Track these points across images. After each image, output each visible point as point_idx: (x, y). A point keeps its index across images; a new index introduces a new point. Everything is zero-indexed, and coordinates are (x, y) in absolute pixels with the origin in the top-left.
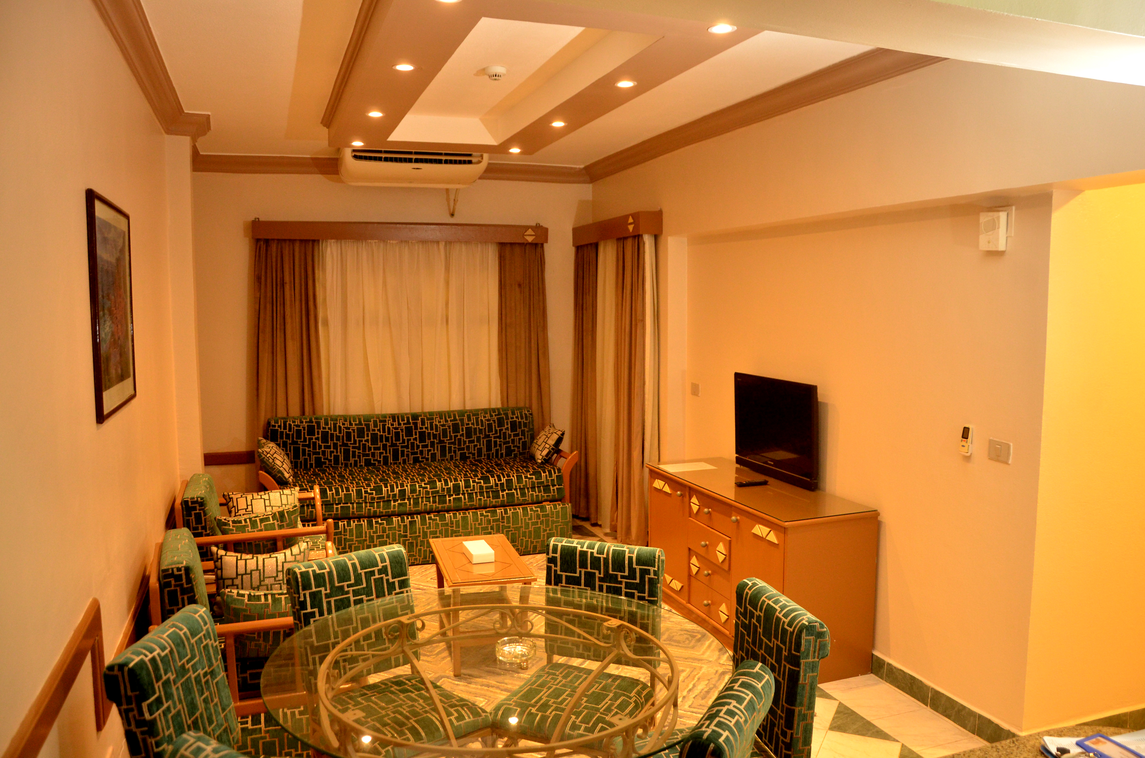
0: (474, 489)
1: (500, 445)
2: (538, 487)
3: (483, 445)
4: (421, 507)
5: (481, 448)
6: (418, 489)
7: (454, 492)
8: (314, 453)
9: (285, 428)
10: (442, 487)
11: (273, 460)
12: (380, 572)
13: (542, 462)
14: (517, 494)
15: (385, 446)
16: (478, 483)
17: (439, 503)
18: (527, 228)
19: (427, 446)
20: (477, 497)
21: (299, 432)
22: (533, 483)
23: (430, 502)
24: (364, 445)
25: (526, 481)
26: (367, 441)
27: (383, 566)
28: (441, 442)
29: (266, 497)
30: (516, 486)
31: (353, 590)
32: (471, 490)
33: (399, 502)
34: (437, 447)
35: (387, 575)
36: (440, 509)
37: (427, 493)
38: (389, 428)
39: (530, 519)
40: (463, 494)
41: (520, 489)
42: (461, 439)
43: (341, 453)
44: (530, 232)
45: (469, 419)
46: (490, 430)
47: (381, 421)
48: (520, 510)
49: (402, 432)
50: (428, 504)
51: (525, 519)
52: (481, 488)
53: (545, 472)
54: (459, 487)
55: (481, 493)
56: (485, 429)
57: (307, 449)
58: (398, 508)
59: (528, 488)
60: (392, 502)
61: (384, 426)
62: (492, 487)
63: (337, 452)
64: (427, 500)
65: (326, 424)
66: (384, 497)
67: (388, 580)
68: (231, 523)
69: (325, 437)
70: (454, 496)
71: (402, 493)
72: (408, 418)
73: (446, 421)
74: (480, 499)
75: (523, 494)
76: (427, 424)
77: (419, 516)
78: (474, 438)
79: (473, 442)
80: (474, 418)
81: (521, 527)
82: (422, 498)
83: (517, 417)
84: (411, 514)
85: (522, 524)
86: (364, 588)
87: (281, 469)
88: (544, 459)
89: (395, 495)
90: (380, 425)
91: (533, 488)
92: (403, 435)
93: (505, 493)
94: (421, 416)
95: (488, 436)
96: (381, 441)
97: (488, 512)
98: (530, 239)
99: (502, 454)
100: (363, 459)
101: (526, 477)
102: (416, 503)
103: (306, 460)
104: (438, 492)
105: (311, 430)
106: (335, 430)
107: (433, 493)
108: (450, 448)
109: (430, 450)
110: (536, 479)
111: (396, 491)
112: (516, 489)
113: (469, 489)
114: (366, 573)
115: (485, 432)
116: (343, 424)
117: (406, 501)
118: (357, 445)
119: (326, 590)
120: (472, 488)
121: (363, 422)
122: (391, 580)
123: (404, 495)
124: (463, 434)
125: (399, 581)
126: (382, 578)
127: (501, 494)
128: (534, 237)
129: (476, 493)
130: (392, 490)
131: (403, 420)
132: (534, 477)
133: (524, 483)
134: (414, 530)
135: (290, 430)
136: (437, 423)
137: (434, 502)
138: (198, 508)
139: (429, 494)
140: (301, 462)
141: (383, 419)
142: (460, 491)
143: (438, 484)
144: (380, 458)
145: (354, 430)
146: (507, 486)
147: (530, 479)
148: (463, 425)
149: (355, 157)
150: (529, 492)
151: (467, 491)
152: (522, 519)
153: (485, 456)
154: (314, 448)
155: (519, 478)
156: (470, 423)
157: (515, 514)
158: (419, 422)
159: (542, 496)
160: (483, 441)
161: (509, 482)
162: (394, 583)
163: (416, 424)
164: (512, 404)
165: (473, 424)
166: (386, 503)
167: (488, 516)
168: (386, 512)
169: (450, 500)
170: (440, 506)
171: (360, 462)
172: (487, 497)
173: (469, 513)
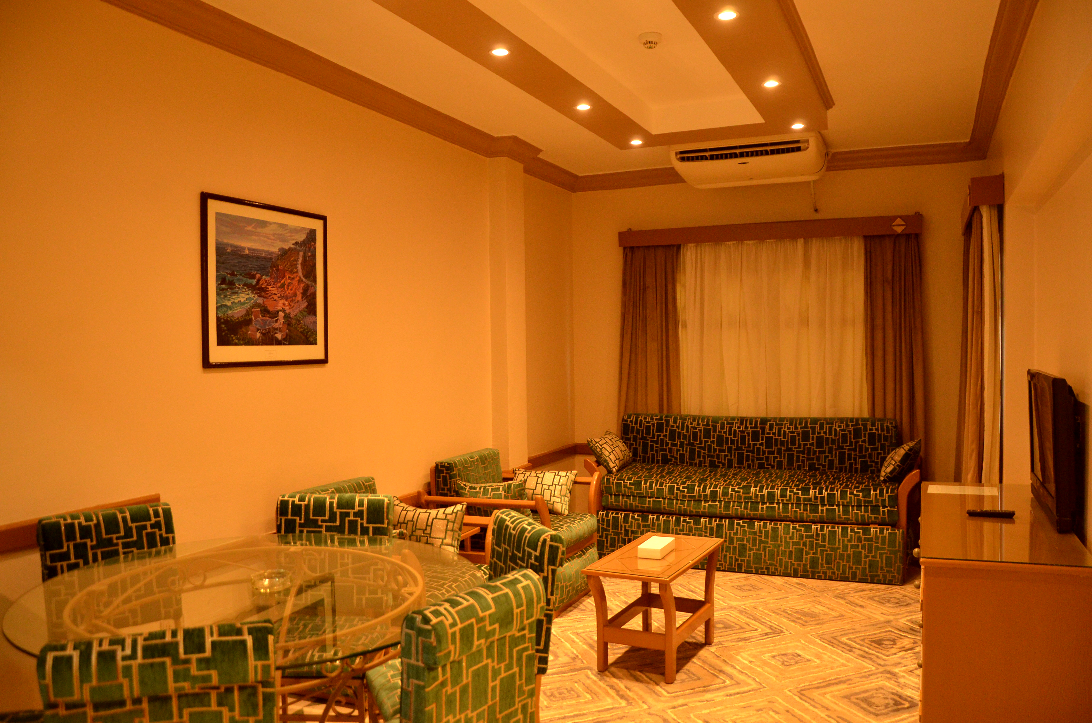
0: (790, 500)
1: (855, 459)
2: (864, 506)
3: (836, 457)
4: (731, 512)
5: (833, 460)
6: (730, 492)
7: (768, 500)
8: (662, 450)
9: (636, 423)
10: (755, 494)
11: (601, 449)
12: (355, 514)
13: (884, 480)
14: (839, 511)
15: (730, 449)
16: (795, 493)
17: (751, 510)
18: (895, 218)
19: (773, 453)
20: (792, 508)
21: (648, 428)
22: (859, 501)
23: (741, 507)
24: (710, 446)
25: (850, 498)
26: (713, 442)
27: (359, 511)
28: (788, 449)
29: (541, 475)
30: (839, 502)
31: (326, 526)
32: (787, 500)
33: (710, 503)
34: (784, 455)
35: (362, 519)
36: (752, 515)
37: (740, 497)
38: (735, 431)
39: (850, 541)
40: (778, 503)
41: (843, 505)
42: (810, 448)
43: (686, 451)
44: (899, 221)
45: (821, 428)
46: (845, 441)
47: (728, 424)
48: (838, 529)
49: (749, 435)
50: (740, 510)
51: (843, 540)
52: (798, 499)
53: (875, 490)
54: (774, 496)
55: (798, 505)
56: (839, 439)
57: (655, 445)
58: (708, 508)
59: (853, 506)
60: (703, 502)
61: (731, 428)
62: (810, 500)
63: (683, 451)
64: (739, 504)
65: (675, 422)
66: (695, 496)
67: (362, 524)
68: (467, 488)
69: (673, 435)
70: (768, 505)
71: (714, 494)
72: (756, 422)
73: (796, 428)
74: (796, 511)
75: (846, 512)
76: (775, 429)
77: (727, 520)
78: (826, 448)
79: (824, 452)
80: (826, 427)
81: (838, 548)
82: (734, 502)
83: (877, 429)
84: (721, 518)
85: (839, 544)
86: (337, 526)
87: (608, 459)
88: (888, 477)
89: (706, 496)
90: (727, 427)
91: (859, 506)
92: (749, 439)
93: (824, 508)
94: (770, 421)
95: (842, 448)
96: (727, 443)
97: (802, 526)
98: (899, 230)
99: (856, 469)
100: (708, 460)
101: (851, 493)
102: (727, 507)
103: (653, 455)
104: (751, 498)
105: (660, 428)
106: (683, 429)
107: (745, 498)
108: (798, 457)
109: (776, 457)
110: (863, 497)
111: (708, 491)
112: (838, 505)
113: (785, 499)
114: (341, 513)
115: (839, 443)
116: (691, 424)
117: (717, 503)
118: (703, 445)
119: (300, 520)
120: (788, 498)
121: (710, 423)
122: (365, 525)
123: (716, 497)
124: (813, 443)
125: (373, 528)
126: (356, 521)
127: (820, 508)
128: (903, 228)
129: (792, 504)
130: (704, 490)
131: (751, 424)
132: (861, 494)
133: (848, 500)
134: (720, 534)
135: (640, 426)
136: (786, 429)
137: (746, 508)
138: (445, 471)
139: (741, 499)
140: (649, 457)
141: (730, 421)
142: (774, 499)
143: (753, 489)
144: (725, 460)
145: (700, 430)
146: (828, 501)
147: (855, 495)
148: (814, 433)
149: (683, 159)
150: (853, 510)
151: (782, 500)
152: (839, 540)
153: (836, 469)
154: (662, 445)
155: (843, 493)
156: (822, 431)
157: (833, 533)
158: (767, 427)
159: (868, 517)
160: (836, 453)
161: (831, 496)
162: (368, 528)
163: (763, 429)
164: (879, 414)
165: (825, 433)
166: (696, 503)
167: (801, 530)
168: (696, 512)
169: (762, 508)
170: (752, 513)
171: (705, 463)
172: (804, 510)
173: (781, 525)
